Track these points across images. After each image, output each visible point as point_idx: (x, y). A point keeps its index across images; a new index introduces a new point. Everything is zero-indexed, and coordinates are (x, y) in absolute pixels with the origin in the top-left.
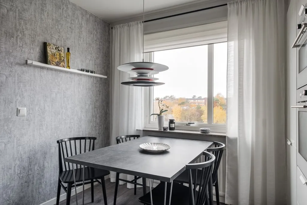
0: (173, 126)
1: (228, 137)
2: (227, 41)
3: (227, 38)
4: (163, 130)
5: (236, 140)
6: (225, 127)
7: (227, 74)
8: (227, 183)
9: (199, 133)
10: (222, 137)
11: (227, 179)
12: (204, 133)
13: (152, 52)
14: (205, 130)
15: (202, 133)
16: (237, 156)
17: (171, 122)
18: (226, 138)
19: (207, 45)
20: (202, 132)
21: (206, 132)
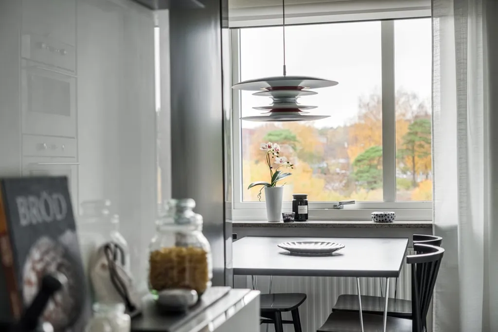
0: (303, 210)
1: (436, 226)
2: (431, 15)
3: (430, 10)
4: (282, 222)
5: (452, 230)
6: (429, 207)
7: (432, 89)
8: (436, 323)
9: (372, 222)
10: (424, 227)
11: (437, 316)
12: (383, 221)
13: (239, 30)
14: (386, 215)
15: (380, 221)
16: (457, 265)
17: (300, 200)
18: (433, 228)
19: (380, 22)
20: (378, 219)
21: (388, 220)
